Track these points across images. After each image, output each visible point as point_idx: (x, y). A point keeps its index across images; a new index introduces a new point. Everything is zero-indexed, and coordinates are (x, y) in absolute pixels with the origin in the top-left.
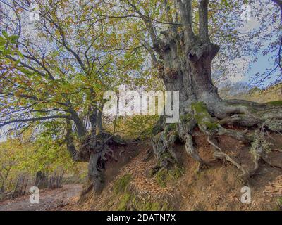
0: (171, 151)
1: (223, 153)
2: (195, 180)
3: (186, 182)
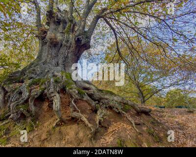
0: (31, 104)
1: (80, 114)
2: (50, 135)
3: (40, 137)
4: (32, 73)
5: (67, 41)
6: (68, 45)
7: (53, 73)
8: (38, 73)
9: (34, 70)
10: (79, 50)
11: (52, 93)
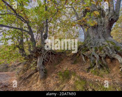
4: (91, 45)
5: (101, 22)
6: (102, 24)
7: (102, 43)
8: (93, 44)
9: (90, 43)
10: (111, 25)
11: (112, 54)
